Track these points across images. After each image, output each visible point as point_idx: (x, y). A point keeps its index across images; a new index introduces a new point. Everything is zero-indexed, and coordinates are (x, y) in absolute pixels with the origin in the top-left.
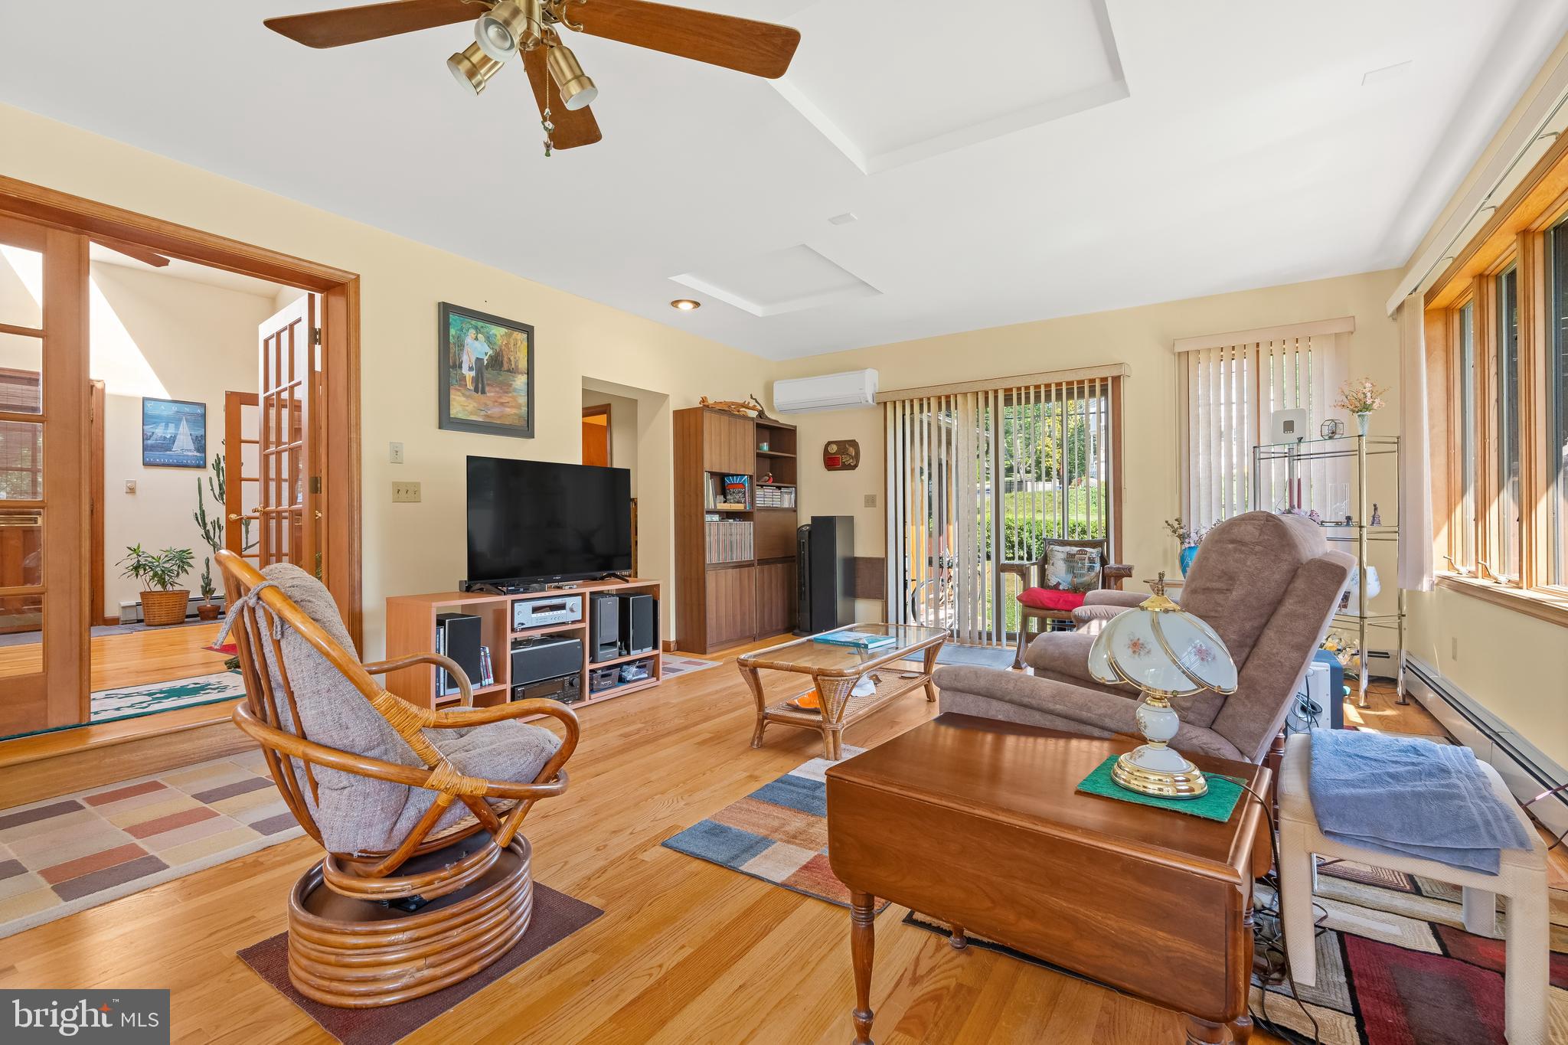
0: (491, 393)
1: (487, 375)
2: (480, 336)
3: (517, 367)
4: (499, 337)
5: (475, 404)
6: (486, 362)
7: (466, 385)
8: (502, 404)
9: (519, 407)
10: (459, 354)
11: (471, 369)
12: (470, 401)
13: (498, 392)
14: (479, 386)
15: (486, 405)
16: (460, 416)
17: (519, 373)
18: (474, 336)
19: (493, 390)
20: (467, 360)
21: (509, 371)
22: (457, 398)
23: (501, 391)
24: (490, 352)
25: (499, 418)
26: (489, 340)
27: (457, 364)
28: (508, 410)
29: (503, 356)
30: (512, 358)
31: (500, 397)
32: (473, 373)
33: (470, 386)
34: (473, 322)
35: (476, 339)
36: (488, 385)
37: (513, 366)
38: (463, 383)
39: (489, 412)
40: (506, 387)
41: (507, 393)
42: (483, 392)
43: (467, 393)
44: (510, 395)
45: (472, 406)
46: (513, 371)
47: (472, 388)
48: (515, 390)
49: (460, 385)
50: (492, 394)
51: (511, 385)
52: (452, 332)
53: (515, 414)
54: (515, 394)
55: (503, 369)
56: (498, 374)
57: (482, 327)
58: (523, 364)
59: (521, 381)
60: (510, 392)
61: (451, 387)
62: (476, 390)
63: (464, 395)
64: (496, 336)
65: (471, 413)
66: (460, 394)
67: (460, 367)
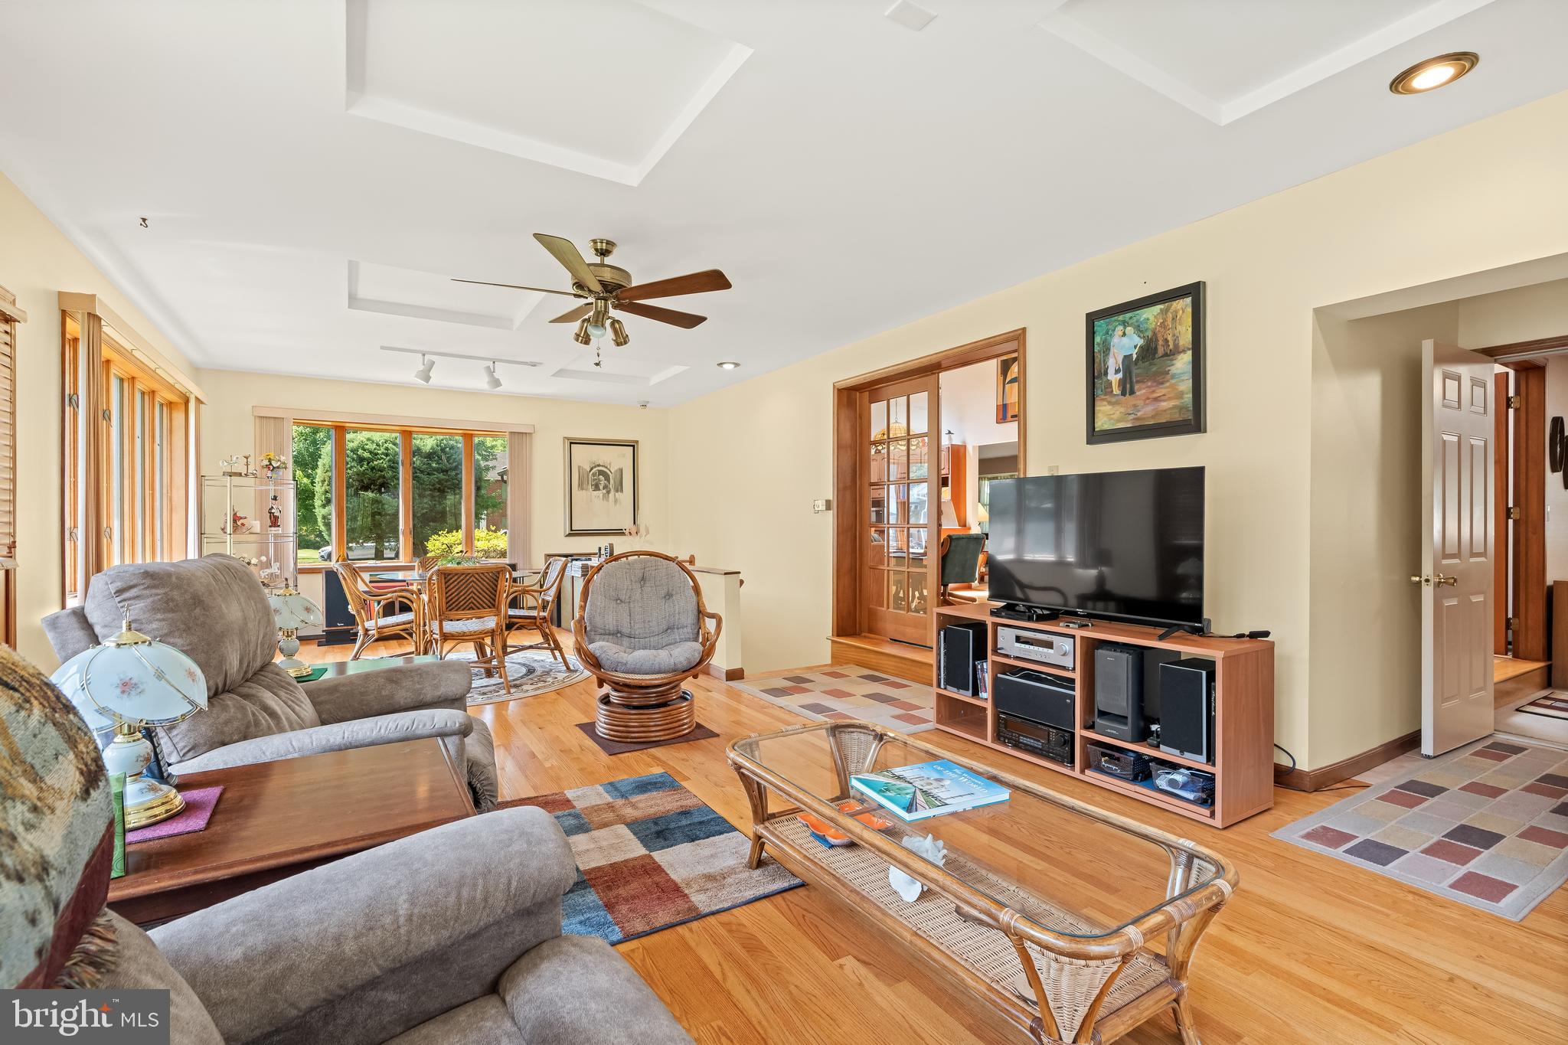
0: (1141, 391)
1: (1135, 371)
2: (1129, 328)
3: (1176, 346)
4: (1152, 318)
5: (1122, 410)
6: (1135, 356)
7: (1112, 391)
8: (1156, 399)
9: (1180, 396)
10: (1104, 361)
11: (1117, 371)
12: (1117, 407)
13: (1149, 387)
14: (1127, 386)
15: (1135, 406)
16: (1106, 427)
17: (1180, 353)
18: (1121, 333)
19: (1144, 386)
20: (1114, 362)
21: (1166, 355)
22: (1103, 408)
23: (1155, 384)
24: (1140, 342)
25: (1153, 417)
26: (1139, 330)
27: (1103, 371)
28: (1164, 405)
29: (1157, 340)
30: (1170, 338)
31: (1154, 392)
32: (1120, 375)
33: (1116, 391)
34: (1121, 318)
35: (1124, 334)
36: (1138, 382)
37: (1171, 347)
38: (1109, 390)
39: (1139, 414)
40: (1161, 377)
41: (1162, 383)
42: (1132, 392)
43: (1114, 400)
44: (1168, 384)
45: (1118, 412)
46: (1172, 353)
47: (1119, 392)
48: (1173, 377)
49: (1106, 394)
50: (1143, 391)
51: (1167, 373)
52: (1098, 339)
53: (1175, 407)
54: (1173, 381)
55: (1157, 356)
56: (1151, 364)
57: (1131, 318)
58: (1186, 337)
59: (1183, 363)
60: (1168, 381)
61: (1097, 399)
62: (1123, 394)
63: (1110, 403)
64: (1148, 319)
65: (1118, 421)
66: (1105, 403)
67: (1106, 374)
